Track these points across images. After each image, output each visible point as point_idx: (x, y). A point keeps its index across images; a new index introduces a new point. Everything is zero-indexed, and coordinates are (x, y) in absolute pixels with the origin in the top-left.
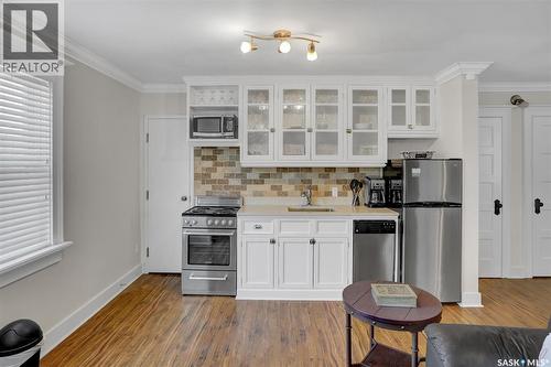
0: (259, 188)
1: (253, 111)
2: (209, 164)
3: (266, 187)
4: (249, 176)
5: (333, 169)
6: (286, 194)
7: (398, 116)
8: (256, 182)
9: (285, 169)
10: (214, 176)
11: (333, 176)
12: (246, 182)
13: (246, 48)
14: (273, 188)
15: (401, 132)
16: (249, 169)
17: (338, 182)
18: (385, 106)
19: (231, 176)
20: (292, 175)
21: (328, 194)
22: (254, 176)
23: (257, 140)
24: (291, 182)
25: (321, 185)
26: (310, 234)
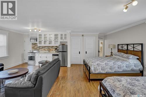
0: (42, 49)
1: (39, 37)
2: (34, 46)
3: (43, 49)
4: (40, 47)
5: (53, 46)
6: (46, 50)
7: (62, 38)
8: (41, 48)
9: (46, 46)
10: (35, 47)
11: (53, 48)
12: (40, 48)
13: (31, 31)
14: (44, 49)
15: (62, 41)
16: (40, 46)
17: (54, 48)
18: (59, 37)
19: (37, 47)
20: (47, 47)
21: (52, 50)
22: (41, 47)
23: (40, 42)
24: (47, 49)
25: (51, 49)
26: (46, 56)
